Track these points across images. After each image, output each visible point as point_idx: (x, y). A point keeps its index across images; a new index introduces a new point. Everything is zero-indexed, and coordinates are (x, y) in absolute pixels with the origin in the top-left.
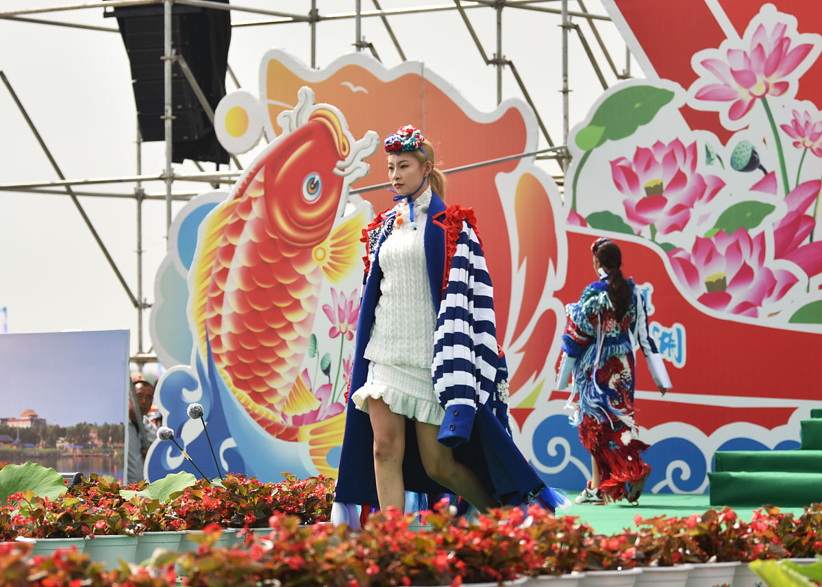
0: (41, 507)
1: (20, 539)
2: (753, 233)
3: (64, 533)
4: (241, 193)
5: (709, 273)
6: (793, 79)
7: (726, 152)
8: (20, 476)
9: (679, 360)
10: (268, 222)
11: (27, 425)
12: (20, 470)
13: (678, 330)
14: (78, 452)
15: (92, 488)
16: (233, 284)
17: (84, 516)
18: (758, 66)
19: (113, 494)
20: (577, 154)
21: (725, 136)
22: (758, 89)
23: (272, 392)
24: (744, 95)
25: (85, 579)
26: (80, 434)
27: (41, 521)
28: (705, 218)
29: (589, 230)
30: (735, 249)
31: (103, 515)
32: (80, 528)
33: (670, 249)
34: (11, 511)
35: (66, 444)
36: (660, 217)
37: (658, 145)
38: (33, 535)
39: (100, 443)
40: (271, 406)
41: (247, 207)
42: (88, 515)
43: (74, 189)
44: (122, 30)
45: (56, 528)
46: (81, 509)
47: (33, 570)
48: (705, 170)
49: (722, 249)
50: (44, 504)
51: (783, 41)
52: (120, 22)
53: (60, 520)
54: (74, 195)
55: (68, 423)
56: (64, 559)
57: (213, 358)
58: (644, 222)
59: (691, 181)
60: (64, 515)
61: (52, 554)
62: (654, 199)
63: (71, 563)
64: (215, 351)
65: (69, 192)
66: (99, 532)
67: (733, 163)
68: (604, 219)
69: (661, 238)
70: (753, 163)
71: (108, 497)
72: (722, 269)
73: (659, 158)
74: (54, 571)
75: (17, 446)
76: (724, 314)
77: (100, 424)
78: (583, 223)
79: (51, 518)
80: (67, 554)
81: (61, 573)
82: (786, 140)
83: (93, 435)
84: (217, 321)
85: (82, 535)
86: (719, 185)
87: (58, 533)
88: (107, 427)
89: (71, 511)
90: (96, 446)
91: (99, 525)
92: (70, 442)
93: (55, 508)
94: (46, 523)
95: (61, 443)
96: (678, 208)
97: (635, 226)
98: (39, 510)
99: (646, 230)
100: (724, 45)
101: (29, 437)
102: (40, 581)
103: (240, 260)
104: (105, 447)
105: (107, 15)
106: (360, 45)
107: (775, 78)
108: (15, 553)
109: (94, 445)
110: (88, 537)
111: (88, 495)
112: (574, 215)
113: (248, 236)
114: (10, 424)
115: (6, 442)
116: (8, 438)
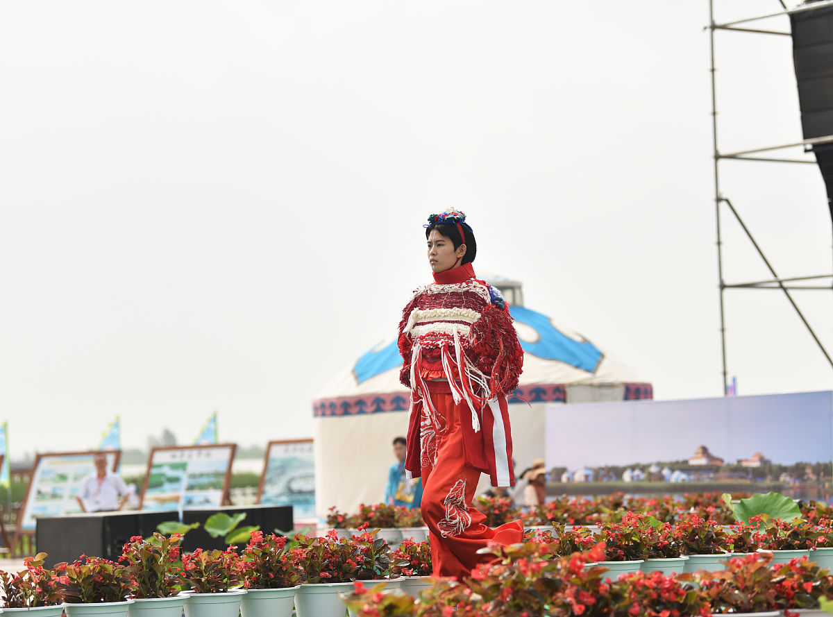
0: (776, 527)
1: (760, 550)
3: (793, 546)
8: (765, 503)
11: (756, 464)
12: (765, 499)
14: (797, 484)
15: (812, 512)
17: (808, 533)
19: (827, 516)
25: (816, 581)
26: (798, 470)
27: (775, 537)
31: (823, 532)
32: (805, 542)
34: (752, 530)
35: (788, 479)
38: (770, 548)
39: (813, 477)
42: (811, 533)
43: (785, 284)
44: (820, 161)
45: (787, 543)
46: (806, 528)
47: (775, 575)
50: (777, 524)
52: (817, 156)
53: (789, 536)
54: (785, 289)
55: (789, 462)
56: (798, 565)
60: (792, 532)
61: (788, 562)
63: (803, 569)
65: (781, 287)
66: (821, 545)
71: (826, 518)
74: (792, 575)
75: (751, 480)
77: (814, 462)
79: (782, 534)
80: (799, 562)
81: (796, 577)
83: (808, 471)
85: (807, 547)
87: (789, 546)
88: (819, 465)
89: (797, 529)
90: (811, 480)
91: (820, 540)
92: (791, 476)
93: (785, 527)
94: (779, 538)
95: (784, 478)
98: (773, 529)
101: (759, 473)
102: (780, 582)
104: (818, 480)
105: (806, 151)
108: (760, 561)
109: (809, 479)
110: (811, 549)
111: (808, 517)
114: (744, 464)
115: (742, 478)
116: (743, 474)
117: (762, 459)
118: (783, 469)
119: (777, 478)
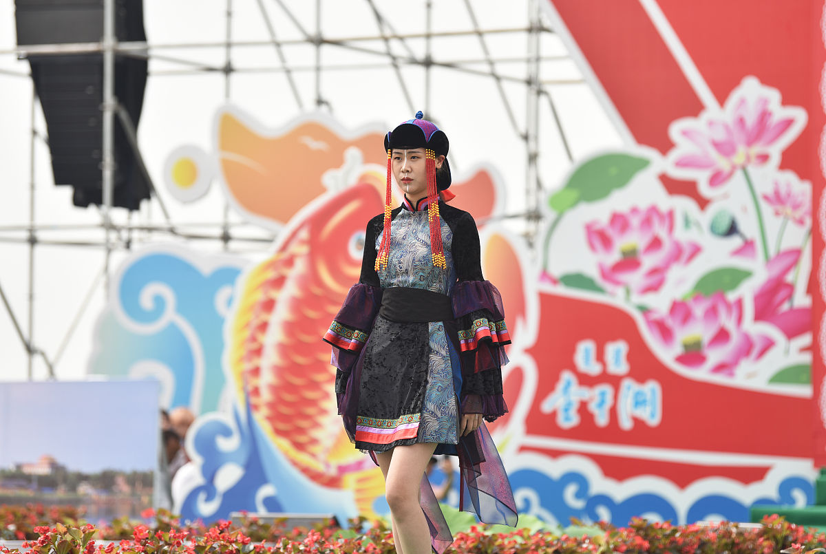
2: (732, 296)
4: (284, 248)
5: (685, 334)
6: (776, 152)
7: (705, 218)
9: (653, 415)
10: (313, 277)
13: (652, 389)
14: (103, 497)
16: (274, 337)
18: (739, 138)
20: (549, 215)
21: (703, 203)
22: (739, 158)
23: (314, 441)
24: (723, 164)
26: (106, 480)
28: (681, 281)
29: (562, 290)
30: (712, 313)
33: (645, 311)
35: (90, 490)
36: (635, 279)
37: (634, 210)
39: (126, 488)
40: (313, 455)
41: (290, 262)
48: (682, 235)
49: (699, 310)
51: (764, 116)
57: (251, 408)
58: (617, 283)
59: (667, 246)
62: (629, 262)
64: (254, 400)
67: (713, 229)
68: (576, 280)
69: (637, 299)
70: (732, 230)
72: (699, 331)
73: (635, 221)
75: (34, 490)
76: (700, 374)
78: (555, 282)
82: (767, 209)
83: (120, 481)
84: (256, 372)
86: (696, 250)
88: (135, 474)
90: (124, 492)
92: (95, 487)
96: (654, 271)
97: (608, 286)
99: (620, 291)
100: (705, 117)
103: (282, 314)
104: (132, 492)
106: (320, 102)
107: (757, 149)
109: (121, 493)
112: (545, 275)
113: (291, 290)
114: (27, 470)
115: (21, 487)
116: (24, 483)
117: (54, 465)
118: (82, 478)
119: (73, 488)
